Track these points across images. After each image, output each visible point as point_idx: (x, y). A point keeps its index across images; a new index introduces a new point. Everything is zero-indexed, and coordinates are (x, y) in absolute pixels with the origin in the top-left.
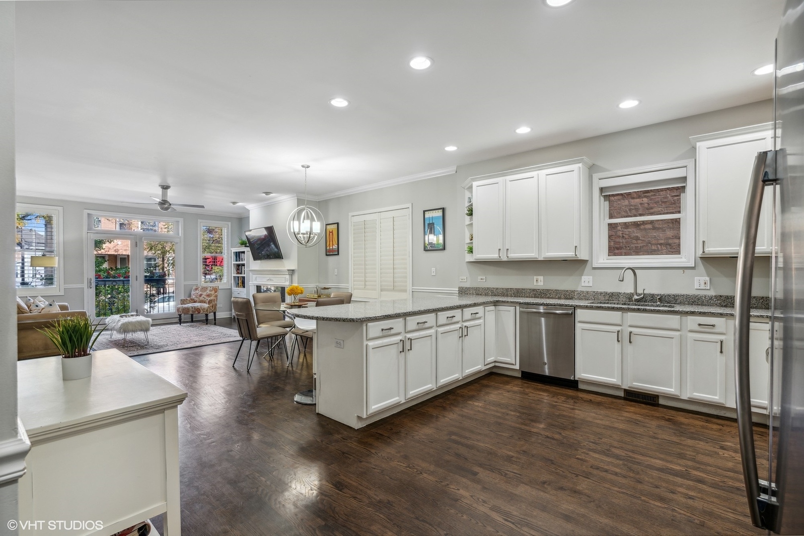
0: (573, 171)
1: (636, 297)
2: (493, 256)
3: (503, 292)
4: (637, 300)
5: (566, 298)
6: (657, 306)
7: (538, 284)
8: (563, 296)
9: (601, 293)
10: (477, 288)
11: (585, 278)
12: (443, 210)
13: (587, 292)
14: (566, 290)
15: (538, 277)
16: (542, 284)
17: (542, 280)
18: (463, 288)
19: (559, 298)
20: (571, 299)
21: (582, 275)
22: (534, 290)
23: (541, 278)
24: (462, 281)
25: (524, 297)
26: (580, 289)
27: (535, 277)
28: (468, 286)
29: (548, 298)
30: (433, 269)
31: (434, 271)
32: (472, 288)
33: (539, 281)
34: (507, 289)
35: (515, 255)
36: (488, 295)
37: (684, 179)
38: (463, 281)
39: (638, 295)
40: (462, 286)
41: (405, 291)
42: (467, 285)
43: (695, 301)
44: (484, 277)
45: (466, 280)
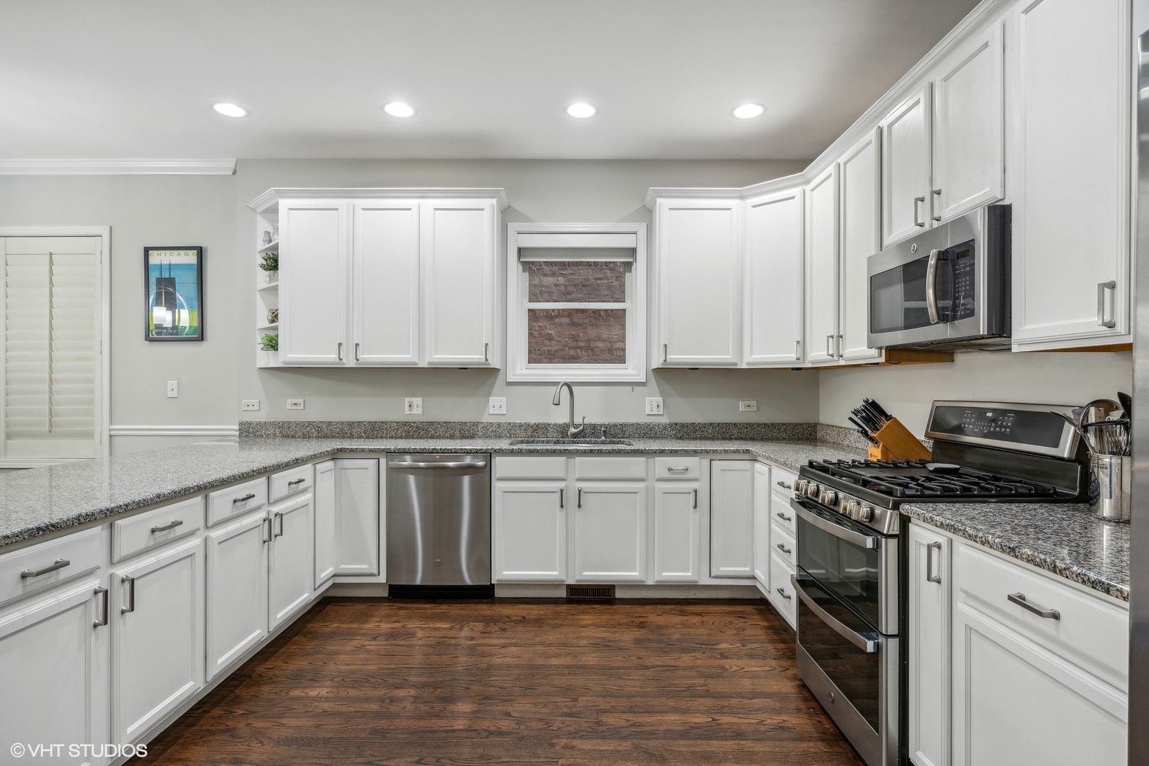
0: (483, 209)
1: (573, 430)
2: (327, 357)
3: (342, 430)
4: (575, 435)
5: (463, 437)
6: (603, 443)
7: (412, 413)
8: (457, 434)
9: (521, 426)
10: (283, 423)
11: (493, 400)
12: (200, 251)
13: (499, 425)
14: (464, 421)
15: (413, 399)
16: (420, 411)
17: (420, 405)
18: (250, 424)
19: (452, 437)
20: (472, 437)
21: (489, 395)
22: (405, 424)
23: (417, 401)
24: (247, 408)
25: (386, 438)
26: (486, 419)
27: (407, 400)
28: (263, 420)
29: (432, 437)
30: (172, 384)
31: (175, 387)
32: (273, 424)
33: (415, 406)
34: (351, 424)
35: (371, 357)
36: (309, 437)
37: (632, 251)
38: (251, 408)
39: (576, 426)
40: (249, 420)
41: (89, 435)
42: (261, 417)
43: (647, 432)
44: (300, 401)
45: (256, 408)
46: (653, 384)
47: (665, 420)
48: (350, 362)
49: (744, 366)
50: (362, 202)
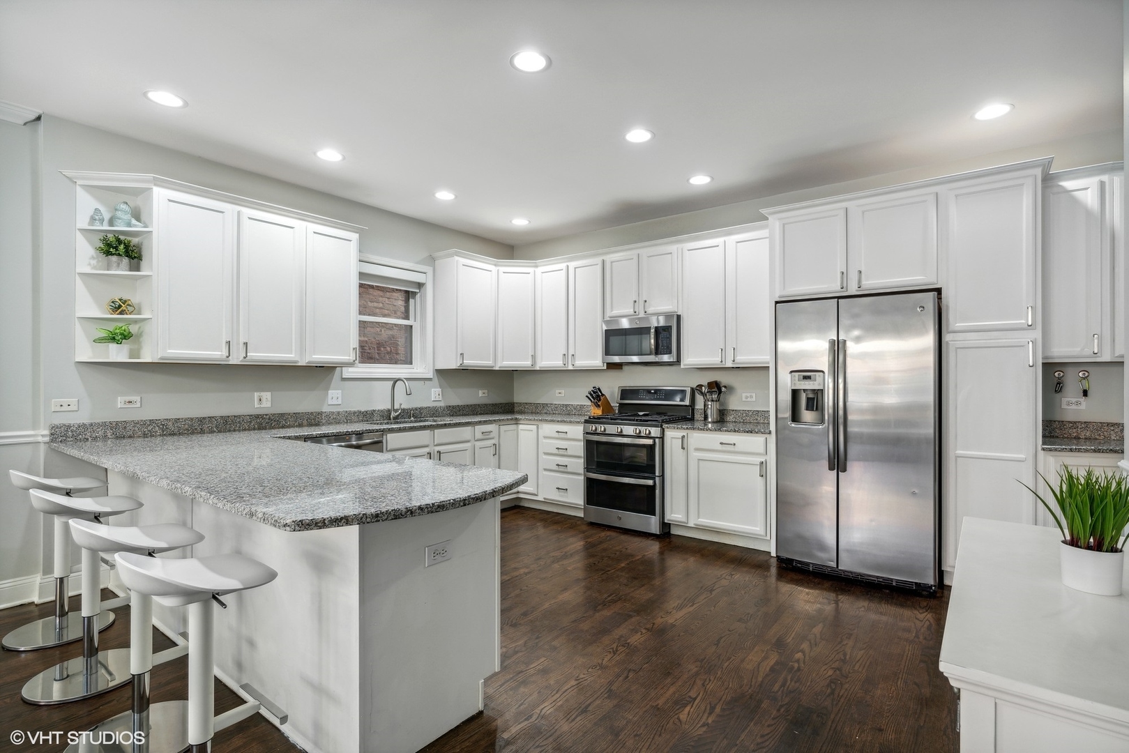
0: (350, 241)
1: (393, 414)
2: (215, 354)
4: (394, 418)
5: (310, 425)
6: (411, 422)
7: (262, 406)
8: (305, 422)
9: (355, 413)
10: (117, 423)
11: (331, 393)
13: (339, 413)
14: (310, 411)
15: (262, 394)
16: (269, 405)
17: (269, 398)
18: (69, 426)
19: (300, 426)
20: (317, 424)
21: (327, 389)
22: (257, 416)
23: (267, 396)
24: (59, 409)
25: (239, 431)
26: (326, 409)
27: (256, 395)
28: (87, 421)
29: (283, 427)
32: (104, 424)
33: (264, 400)
34: (202, 420)
35: (259, 355)
38: (66, 408)
39: (396, 411)
40: (65, 423)
42: (82, 416)
43: (434, 412)
44: (136, 398)
45: (73, 407)
46: (436, 380)
47: (442, 404)
48: (235, 359)
49: (497, 368)
50: (247, 212)
